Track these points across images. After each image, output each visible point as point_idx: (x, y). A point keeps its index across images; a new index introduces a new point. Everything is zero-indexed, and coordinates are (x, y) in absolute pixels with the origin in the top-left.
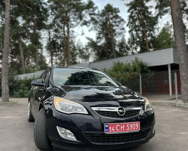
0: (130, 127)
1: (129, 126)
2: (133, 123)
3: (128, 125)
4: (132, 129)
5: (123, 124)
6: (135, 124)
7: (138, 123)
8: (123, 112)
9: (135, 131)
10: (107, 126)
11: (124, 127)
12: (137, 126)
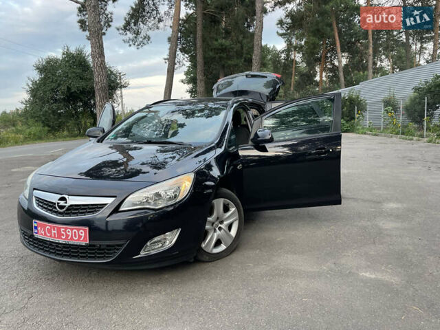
0: (66, 234)
1: (65, 231)
2: (73, 229)
3: (62, 230)
4: (72, 238)
5: (54, 227)
6: (78, 230)
7: (85, 230)
8: (65, 204)
9: (78, 243)
10: (36, 225)
11: (56, 232)
12: (83, 235)
